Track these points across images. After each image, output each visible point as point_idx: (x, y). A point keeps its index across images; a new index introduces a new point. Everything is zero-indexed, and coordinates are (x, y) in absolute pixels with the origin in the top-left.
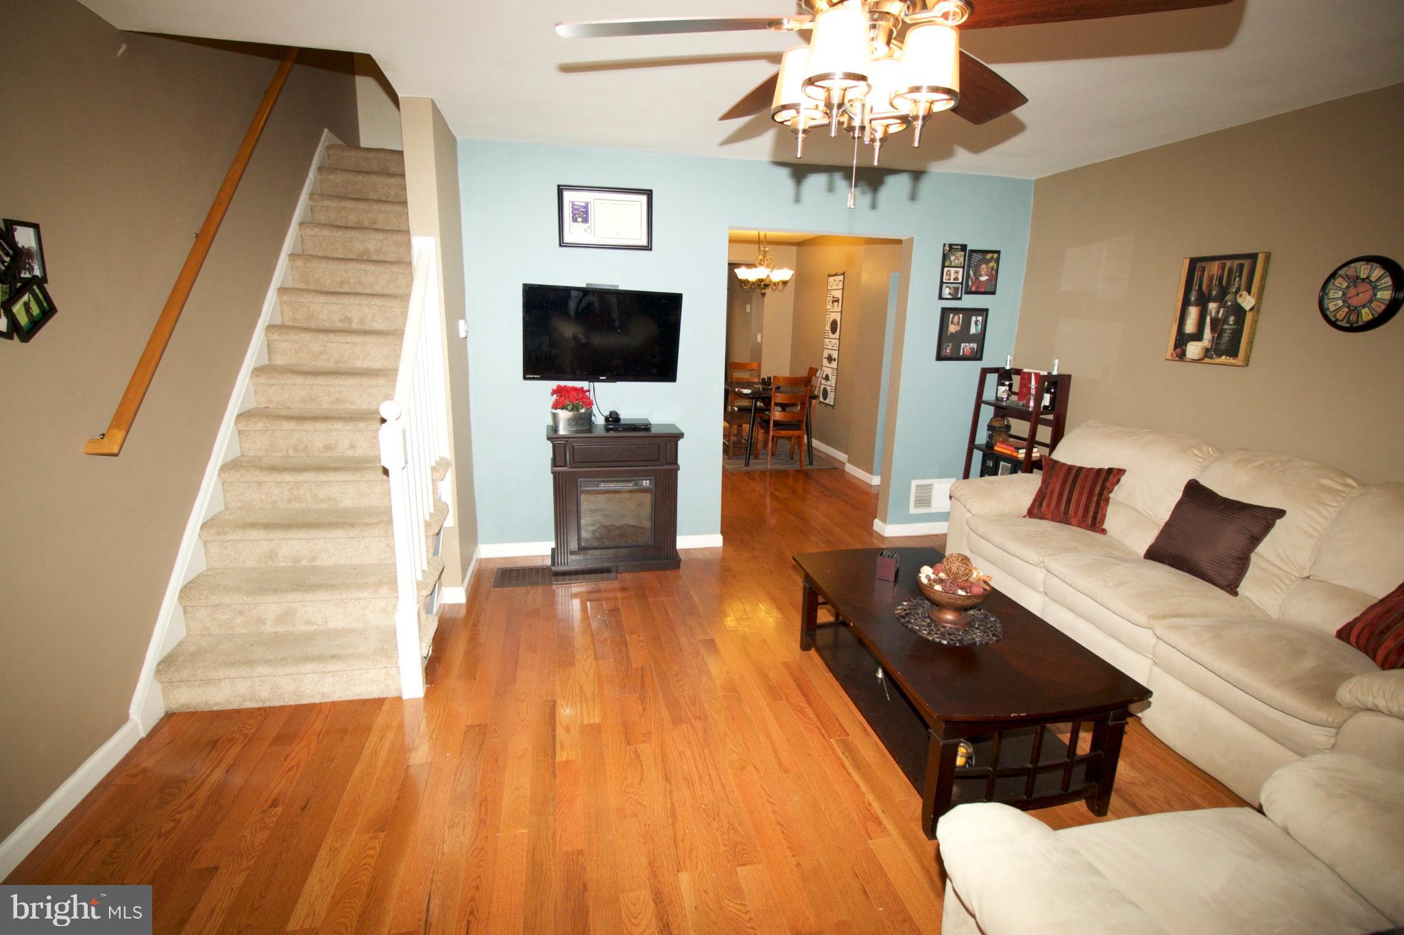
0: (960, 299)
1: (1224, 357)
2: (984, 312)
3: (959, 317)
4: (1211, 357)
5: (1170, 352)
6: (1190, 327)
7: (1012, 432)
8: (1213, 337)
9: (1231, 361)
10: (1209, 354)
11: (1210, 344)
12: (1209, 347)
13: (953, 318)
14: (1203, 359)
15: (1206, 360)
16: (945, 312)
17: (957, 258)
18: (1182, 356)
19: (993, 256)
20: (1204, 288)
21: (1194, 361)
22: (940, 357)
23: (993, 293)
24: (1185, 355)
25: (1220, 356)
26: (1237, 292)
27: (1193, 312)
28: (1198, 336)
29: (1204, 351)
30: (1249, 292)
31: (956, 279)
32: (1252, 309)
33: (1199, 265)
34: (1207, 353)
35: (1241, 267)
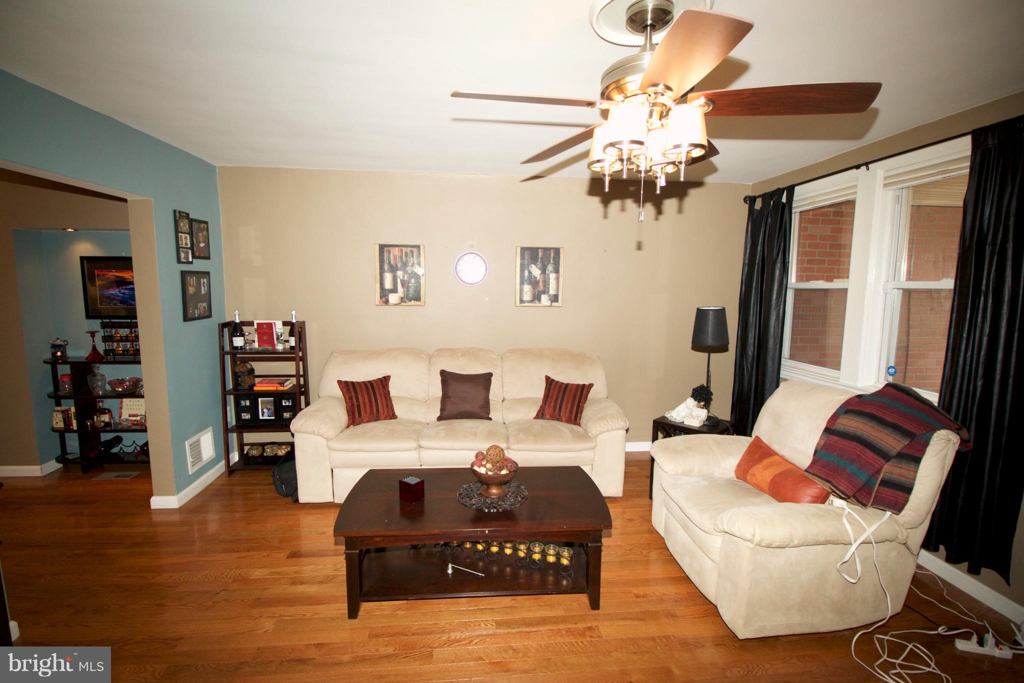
0: (191, 263)
1: (413, 301)
2: (207, 274)
3: (193, 279)
4: (405, 302)
5: (378, 301)
6: (388, 285)
7: (257, 373)
8: (404, 291)
9: (418, 303)
10: (403, 300)
11: (403, 295)
12: (403, 296)
13: (190, 279)
14: (400, 303)
15: (403, 304)
16: (184, 274)
17: (184, 225)
18: (387, 302)
19: (204, 226)
20: (392, 262)
21: (395, 305)
22: (186, 318)
23: (208, 258)
24: (389, 302)
25: (410, 301)
26: (412, 266)
27: (388, 277)
28: (394, 290)
29: (400, 299)
30: (420, 266)
31: (186, 244)
32: (423, 275)
33: (386, 249)
34: (402, 300)
35: (412, 252)
